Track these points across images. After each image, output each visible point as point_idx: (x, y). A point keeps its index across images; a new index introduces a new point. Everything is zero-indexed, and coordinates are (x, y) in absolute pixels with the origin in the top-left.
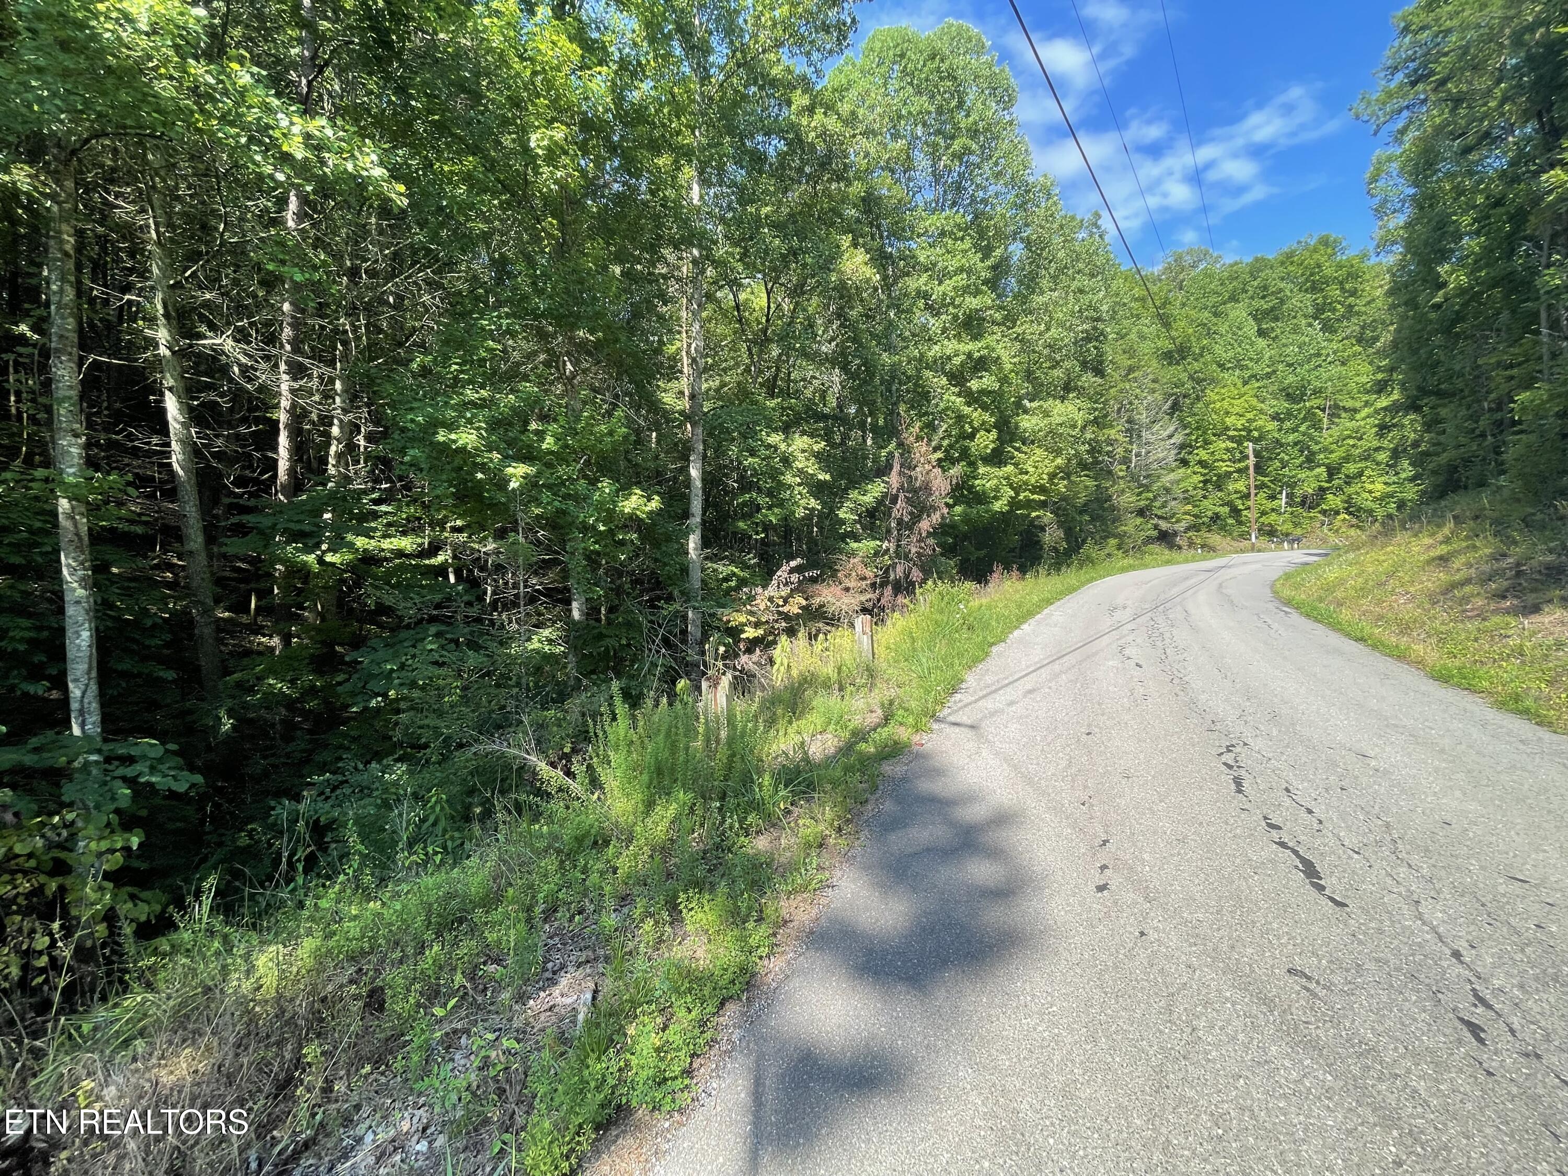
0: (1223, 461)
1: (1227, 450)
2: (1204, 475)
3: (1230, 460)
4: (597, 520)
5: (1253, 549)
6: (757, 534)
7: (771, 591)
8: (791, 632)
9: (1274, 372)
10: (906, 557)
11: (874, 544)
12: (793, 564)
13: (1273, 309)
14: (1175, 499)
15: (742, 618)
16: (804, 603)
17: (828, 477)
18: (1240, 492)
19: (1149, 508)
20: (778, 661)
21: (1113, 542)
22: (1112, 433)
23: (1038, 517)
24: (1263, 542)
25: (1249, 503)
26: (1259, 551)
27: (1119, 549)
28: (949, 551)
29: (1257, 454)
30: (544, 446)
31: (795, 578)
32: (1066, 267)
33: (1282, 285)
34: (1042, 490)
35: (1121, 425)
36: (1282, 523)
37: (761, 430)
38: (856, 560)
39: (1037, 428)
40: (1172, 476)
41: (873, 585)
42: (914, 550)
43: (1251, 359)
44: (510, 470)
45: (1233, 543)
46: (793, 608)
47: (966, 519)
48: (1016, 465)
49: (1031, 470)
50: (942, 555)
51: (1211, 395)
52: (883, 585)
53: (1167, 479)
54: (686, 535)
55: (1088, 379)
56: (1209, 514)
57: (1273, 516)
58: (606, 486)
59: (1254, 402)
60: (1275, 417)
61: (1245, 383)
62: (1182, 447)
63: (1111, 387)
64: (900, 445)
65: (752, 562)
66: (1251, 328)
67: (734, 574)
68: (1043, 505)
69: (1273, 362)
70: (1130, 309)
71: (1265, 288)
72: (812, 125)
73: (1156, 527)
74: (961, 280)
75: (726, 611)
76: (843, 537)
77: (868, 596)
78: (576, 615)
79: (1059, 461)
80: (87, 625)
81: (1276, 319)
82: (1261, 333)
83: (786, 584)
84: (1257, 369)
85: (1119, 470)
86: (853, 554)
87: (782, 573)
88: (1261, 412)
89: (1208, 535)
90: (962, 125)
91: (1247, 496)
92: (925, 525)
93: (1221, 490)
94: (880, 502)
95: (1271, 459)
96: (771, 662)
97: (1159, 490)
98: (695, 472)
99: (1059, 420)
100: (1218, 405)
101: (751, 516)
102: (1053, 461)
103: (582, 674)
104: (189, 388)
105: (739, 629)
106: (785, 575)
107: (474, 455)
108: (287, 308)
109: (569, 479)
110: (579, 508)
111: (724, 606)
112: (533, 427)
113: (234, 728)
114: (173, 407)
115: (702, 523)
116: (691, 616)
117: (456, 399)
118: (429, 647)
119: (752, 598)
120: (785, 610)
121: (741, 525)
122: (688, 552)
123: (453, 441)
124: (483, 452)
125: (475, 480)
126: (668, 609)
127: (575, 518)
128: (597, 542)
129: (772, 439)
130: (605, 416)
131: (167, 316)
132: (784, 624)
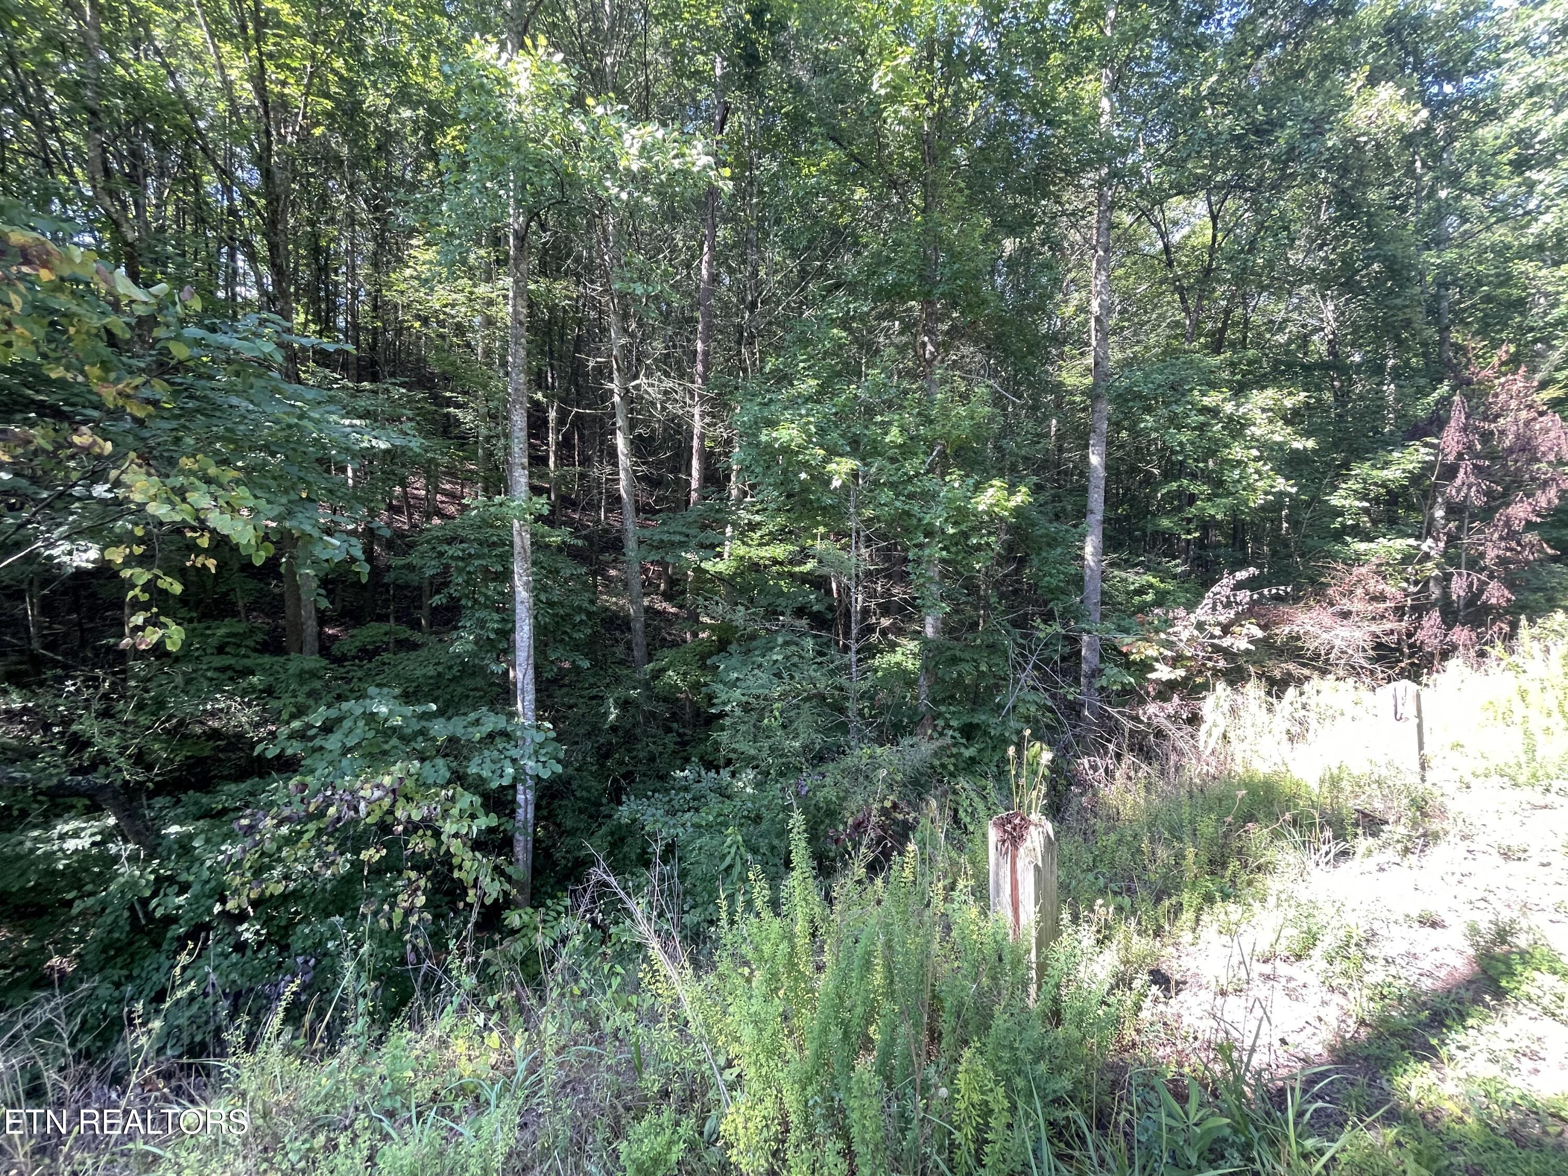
4: (946, 520)
6: (1189, 532)
7: (1202, 613)
8: (1234, 677)
10: (1474, 565)
11: (1401, 544)
12: (1241, 575)
15: (1152, 652)
16: (1259, 634)
17: (1311, 444)
20: (1211, 718)
30: (888, 439)
31: (1244, 596)
37: (1192, 390)
38: (1363, 570)
41: (1399, 609)
42: (1492, 553)
44: (831, 467)
46: (1240, 641)
50: (1556, 559)
52: (1419, 610)
54: (1082, 537)
58: (954, 478)
64: (1463, 384)
65: (1179, 570)
67: (1151, 586)
75: (1128, 640)
76: (1339, 535)
77: (1388, 626)
78: (929, 631)
83: (1228, 605)
86: (1358, 559)
87: (1223, 587)
92: (1520, 511)
94: (1415, 479)
96: (1194, 720)
98: (1095, 460)
101: (1180, 509)
103: (934, 701)
104: (632, 425)
105: (1146, 666)
106: (1227, 591)
107: (798, 453)
108: (700, 346)
109: (917, 475)
110: (925, 508)
111: (1127, 631)
112: (879, 418)
113: (618, 716)
114: (621, 442)
115: (1106, 520)
116: (1085, 638)
117: (784, 394)
118: (775, 657)
119: (1169, 623)
120: (1226, 642)
121: (1165, 523)
122: (1083, 558)
123: (776, 439)
124: (806, 448)
125: (800, 482)
126: (1044, 631)
127: (920, 520)
128: (945, 548)
129: (1211, 399)
130: (965, 397)
131: (619, 369)
132: (1222, 664)
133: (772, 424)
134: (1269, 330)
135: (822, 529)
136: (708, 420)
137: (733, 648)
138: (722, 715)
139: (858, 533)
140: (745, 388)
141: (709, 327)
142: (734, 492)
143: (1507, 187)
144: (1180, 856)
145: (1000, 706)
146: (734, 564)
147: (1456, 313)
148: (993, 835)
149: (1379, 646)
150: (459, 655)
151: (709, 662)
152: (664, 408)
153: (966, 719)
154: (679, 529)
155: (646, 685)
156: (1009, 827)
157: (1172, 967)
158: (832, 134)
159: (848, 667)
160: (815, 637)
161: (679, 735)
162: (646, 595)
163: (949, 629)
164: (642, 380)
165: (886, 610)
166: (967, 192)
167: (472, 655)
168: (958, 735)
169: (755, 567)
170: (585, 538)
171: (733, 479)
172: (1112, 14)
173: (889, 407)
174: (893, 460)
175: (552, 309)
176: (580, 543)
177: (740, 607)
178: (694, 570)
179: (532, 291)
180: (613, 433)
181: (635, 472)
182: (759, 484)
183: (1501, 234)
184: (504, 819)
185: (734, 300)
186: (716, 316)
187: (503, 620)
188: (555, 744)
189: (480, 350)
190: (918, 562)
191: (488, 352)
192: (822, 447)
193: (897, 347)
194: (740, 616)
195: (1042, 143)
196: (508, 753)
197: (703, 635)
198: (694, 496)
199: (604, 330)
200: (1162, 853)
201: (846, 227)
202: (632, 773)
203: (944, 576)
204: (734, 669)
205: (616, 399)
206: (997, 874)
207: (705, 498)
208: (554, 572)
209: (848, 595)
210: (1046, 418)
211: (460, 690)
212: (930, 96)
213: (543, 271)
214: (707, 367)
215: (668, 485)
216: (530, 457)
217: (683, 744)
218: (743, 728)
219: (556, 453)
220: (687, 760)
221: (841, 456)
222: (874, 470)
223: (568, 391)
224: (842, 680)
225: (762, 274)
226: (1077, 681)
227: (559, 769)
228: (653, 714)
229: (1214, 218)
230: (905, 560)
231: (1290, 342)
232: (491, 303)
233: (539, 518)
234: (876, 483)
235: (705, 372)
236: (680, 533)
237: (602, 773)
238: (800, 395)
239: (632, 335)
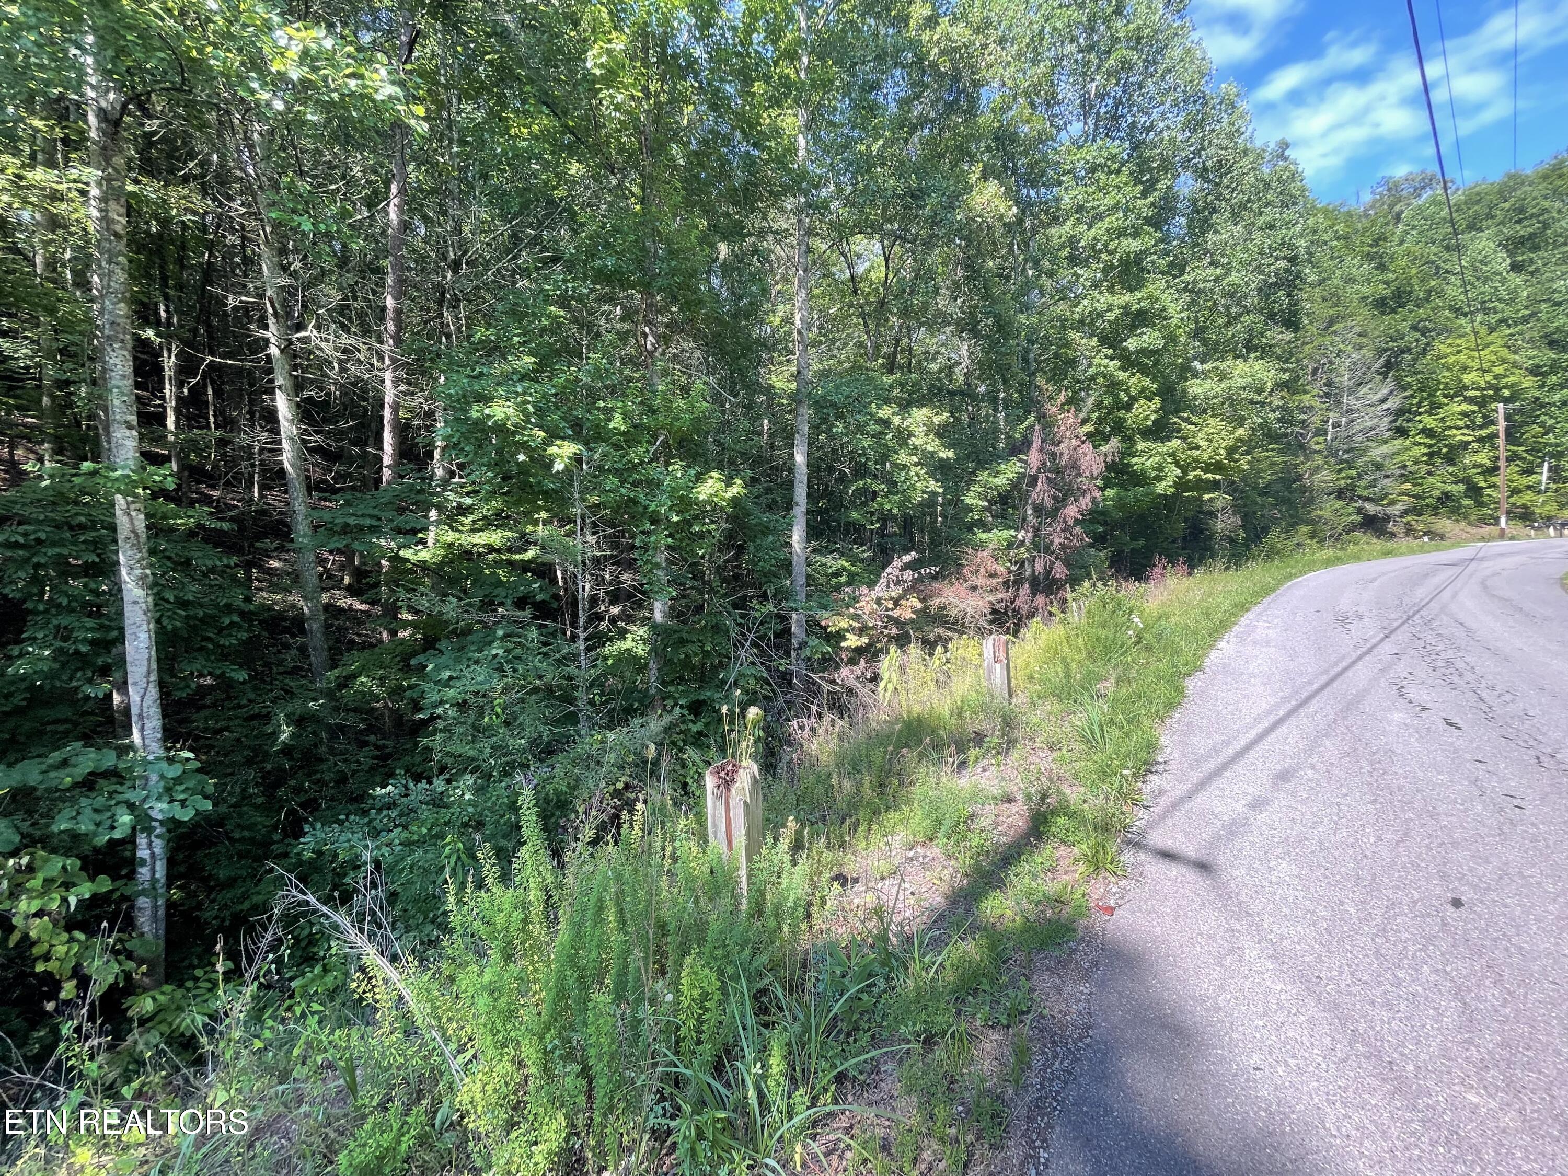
0: (1458, 428)
1: (1465, 414)
2: (1431, 446)
3: (1467, 427)
4: (671, 508)
5: (1502, 535)
6: (872, 523)
7: (879, 590)
8: (902, 641)
9: (1534, 314)
10: (1048, 549)
11: (1006, 534)
12: (907, 558)
13: (1532, 236)
14: (1387, 477)
15: (844, 624)
16: (919, 605)
17: (951, 454)
18: (1481, 466)
19: (1352, 488)
20: (886, 676)
21: (1304, 529)
22: (1306, 399)
23: (1211, 500)
24: (1517, 528)
25: (1494, 479)
26: (1512, 538)
27: (1312, 538)
28: (1099, 540)
29: (1508, 418)
30: (612, 425)
31: (908, 575)
32: (1249, 201)
33: (1546, 204)
34: (1218, 467)
35: (1317, 388)
36: (1541, 504)
37: (871, 402)
38: (984, 554)
39: (1211, 394)
40: (1385, 449)
41: (1006, 583)
42: (1057, 541)
43: (1500, 300)
44: (552, 450)
45: (1469, 529)
46: (905, 613)
47: (1120, 503)
48: (1184, 439)
49: (1204, 444)
50: (1091, 546)
51: (1440, 347)
52: (1018, 583)
53: (1377, 452)
54: (790, 526)
55: (1279, 336)
56: (1437, 493)
57: (1528, 496)
58: (677, 468)
59: (1505, 353)
60: (1535, 371)
61: (1492, 330)
62: (1400, 412)
63: (1304, 344)
64: (1041, 417)
65: (865, 555)
66: (1502, 262)
67: (844, 569)
68: (1215, 486)
69: (1533, 301)
70: (1332, 248)
71: (1522, 210)
72: (936, 37)
73: (1359, 511)
74: (1114, 220)
75: (826, 615)
76: (970, 528)
77: (1000, 596)
78: (658, 616)
79: (1241, 432)
80: (145, 627)
81: (1536, 248)
82: (1516, 267)
83: (897, 583)
84: (1509, 312)
85: (1315, 444)
86: (981, 546)
87: (893, 569)
88: (1515, 365)
89: (1433, 519)
90: (1121, 34)
91: (1494, 470)
92: (1071, 511)
93: (1454, 464)
94: (1015, 484)
95: (1527, 424)
96: (875, 678)
97: (1366, 464)
98: (800, 458)
99: (1241, 382)
100: (1451, 359)
101: (865, 504)
102: (1232, 433)
103: (663, 683)
104: (298, 386)
105: (840, 636)
106: (897, 572)
107: (514, 433)
108: (390, 302)
109: (641, 463)
110: (651, 495)
111: (825, 608)
112: (601, 404)
113: (293, 736)
114: (283, 405)
115: (808, 512)
116: (794, 615)
117: (497, 368)
118: (494, 652)
119: (856, 600)
120: (895, 614)
121: (855, 515)
122: (791, 546)
123: (489, 417)
124: (525, 428)
125: (518, 464)
126: (760, 610)
127: (646, 508)
128: (670, 535)
129: (885, 412)
130: (685, 390)
131: (276, 314)
132: (894, 631)
133: (485, 399)
134: (926, 359)
135: (544, 515)
136: (403, 387)
137: (443, 645)
138: (433, 718)
139: (583, 520)
140: (449, 356)
141: (401, 282)
142: (439, 472)
143: (1065, 276)
144: (859, 785)
145: (724, 682)
146: (442, 552)
147: (1039, 363)
148: (710, 781)
149: (994, 612)
150: (24, 678)
151: (413, 662)
152: (343, 370)
153: (693, 697)
154: (370, 511)
155: (329, 694)
156: (722, 774)
157: (850, 870)
158: (544, 99)
159: (576, 657)
160: (540, 627)
161: (377, 747)
162: (324, 590)
163: (675, 613)
164: (310, 332)
165: (615, 597)
166: (683, 192)
167: (51, 676)
168: (686, 712)
169: (467, 554)
170: (232, 519)
171: (437, 454)
172: (805, 60)
173: (612, 393)
174: (617, 447)
175: (165, 222)
176: (225, 526)
177: (451, 598)
178: (390, 559)
179: (132, 195)
180: (271, 392)
181: (304, 442)
182: (470, 463)
183: (1061, 308)
184: (119, 883)
185: (433, 255)
186: (409, 269)
187: (102, 626)
188: (200, 776)
189: (39, 260)
190: (645, 548)
191: (52, 264)
192: (541, 428)
193: (618, 333)
194: (451, 608)
195: (749, 163)
196: (121, 798)
197: (404, 634)
198: (387, 474)
199: (250, 262)
200: (847, 784)
201: (561, 199)
202: (315, 800)
203: (670, 562)
204: (447, 667)
205: (274, 351)
206: (714, 816)
207: (402, 477)
208: (185, 565)
209: (575, 583)
210: (759, 417)
211: (27, 726)
212: (645, 90)
213: (148, 167)
214: (400, 327)
215: (350, 460)
216: (140, 415)
217: (384, 758)
218: (460, 729)
219: (177, 411)
220: (391, 775)
221: (563, 439)
222: (597, 456)
223: (195, 331)
224: (572, 669)
225: (467, 229)
226: (788, 654)
227: (208, 805)
228: (341, 728)
229: (887, 260)
230: (633, 547)
231: (940, 371)
232: (56, 196)
233: (158, 493)
234: (600, 468)
235: (398, 332)
236: (371, 516)
237: (271, 805)
238: (515, 371)
239: (294, 275)
